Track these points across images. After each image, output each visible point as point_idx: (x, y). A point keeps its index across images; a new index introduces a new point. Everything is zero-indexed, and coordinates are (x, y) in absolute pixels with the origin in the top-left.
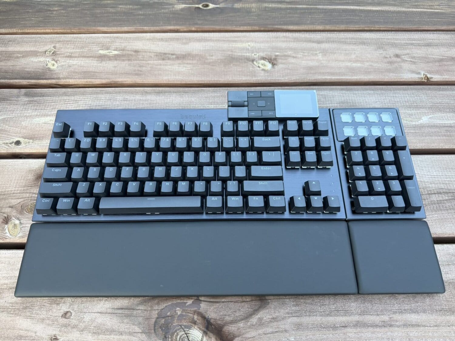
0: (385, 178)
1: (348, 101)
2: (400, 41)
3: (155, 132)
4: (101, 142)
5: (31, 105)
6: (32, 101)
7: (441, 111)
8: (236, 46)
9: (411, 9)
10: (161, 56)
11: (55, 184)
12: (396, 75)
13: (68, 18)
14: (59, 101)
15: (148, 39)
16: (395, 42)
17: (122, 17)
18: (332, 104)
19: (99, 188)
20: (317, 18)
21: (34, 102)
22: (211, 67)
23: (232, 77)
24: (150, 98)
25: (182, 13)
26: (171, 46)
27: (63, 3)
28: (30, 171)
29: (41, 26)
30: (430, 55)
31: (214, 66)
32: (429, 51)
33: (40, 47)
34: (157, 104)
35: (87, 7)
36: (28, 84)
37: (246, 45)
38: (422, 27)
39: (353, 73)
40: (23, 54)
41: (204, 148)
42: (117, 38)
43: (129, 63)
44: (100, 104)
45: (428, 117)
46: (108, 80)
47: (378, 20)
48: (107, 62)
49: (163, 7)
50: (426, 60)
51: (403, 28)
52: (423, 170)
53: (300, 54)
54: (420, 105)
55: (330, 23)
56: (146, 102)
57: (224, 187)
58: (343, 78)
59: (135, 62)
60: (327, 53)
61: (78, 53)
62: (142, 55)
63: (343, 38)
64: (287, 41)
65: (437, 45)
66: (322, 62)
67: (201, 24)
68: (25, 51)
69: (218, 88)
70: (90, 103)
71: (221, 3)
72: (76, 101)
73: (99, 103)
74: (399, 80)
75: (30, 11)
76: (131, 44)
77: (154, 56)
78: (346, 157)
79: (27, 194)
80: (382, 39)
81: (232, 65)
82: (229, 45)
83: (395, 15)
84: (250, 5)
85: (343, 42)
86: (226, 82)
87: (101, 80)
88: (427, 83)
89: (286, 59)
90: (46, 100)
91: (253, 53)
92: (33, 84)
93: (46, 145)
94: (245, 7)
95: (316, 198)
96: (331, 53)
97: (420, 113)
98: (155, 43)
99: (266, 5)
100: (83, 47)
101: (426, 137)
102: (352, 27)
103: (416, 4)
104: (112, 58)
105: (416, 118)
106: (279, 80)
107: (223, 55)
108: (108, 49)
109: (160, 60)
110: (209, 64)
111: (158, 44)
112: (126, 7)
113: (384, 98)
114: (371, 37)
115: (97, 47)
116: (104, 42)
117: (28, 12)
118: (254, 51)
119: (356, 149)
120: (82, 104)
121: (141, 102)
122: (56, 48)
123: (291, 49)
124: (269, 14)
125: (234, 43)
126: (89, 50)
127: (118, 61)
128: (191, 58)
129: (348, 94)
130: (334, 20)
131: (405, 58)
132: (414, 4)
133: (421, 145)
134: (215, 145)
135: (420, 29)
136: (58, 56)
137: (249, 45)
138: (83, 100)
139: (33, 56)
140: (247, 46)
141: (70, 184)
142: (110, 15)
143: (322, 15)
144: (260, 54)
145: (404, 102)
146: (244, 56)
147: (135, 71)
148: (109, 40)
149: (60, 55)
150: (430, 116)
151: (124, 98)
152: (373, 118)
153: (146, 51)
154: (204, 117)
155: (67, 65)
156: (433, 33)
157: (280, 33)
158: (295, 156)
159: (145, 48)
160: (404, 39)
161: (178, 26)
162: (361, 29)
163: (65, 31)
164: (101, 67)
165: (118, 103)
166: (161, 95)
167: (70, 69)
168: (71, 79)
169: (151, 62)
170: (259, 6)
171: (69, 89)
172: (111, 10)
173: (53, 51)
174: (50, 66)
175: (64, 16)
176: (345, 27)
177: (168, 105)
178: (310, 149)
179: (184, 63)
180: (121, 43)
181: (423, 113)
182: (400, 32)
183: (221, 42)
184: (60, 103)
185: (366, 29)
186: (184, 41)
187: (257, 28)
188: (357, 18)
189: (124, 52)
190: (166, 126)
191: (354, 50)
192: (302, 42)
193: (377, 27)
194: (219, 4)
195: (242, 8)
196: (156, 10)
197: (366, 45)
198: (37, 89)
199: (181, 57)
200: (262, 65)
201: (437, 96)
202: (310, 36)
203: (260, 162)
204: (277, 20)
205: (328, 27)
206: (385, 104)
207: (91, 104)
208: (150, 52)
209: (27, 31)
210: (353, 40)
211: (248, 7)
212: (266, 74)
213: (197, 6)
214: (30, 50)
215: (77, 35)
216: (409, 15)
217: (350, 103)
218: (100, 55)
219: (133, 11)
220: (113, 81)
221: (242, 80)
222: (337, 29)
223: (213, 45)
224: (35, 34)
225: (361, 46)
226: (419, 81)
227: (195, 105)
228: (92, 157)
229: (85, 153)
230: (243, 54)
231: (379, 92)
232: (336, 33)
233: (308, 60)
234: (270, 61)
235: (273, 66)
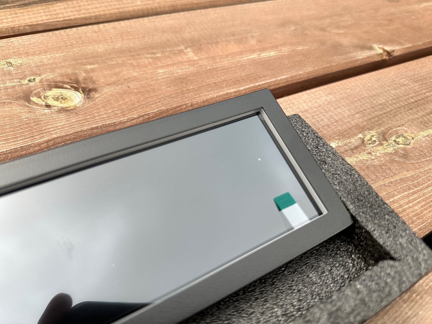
39: (273, 70)
63: (216, 18)
66: (200, 62)
74: (353, 65)
88: (389, 61)
91: (23, 78)
118: (27, 73)
123: (120, 52)
131: (332, 30)
140: (5, 66)
202: (153, 23)
226: (380, 59)
233: (168, 65)
234: (76, 85)
235: (88, 94)
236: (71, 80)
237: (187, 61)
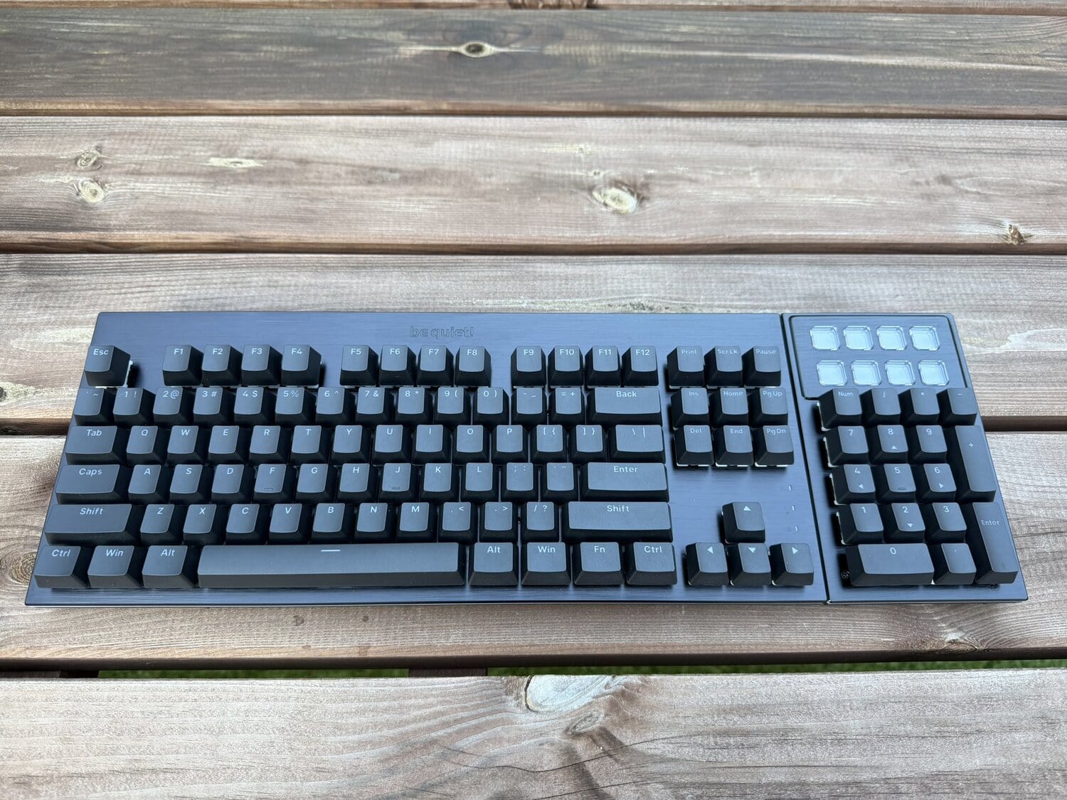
0: (924, 497)
1: (827, 292)
2: (950, 143)
3: (344, 373)
4: (207, 400)
5: (35, 296)
6: (38, 285)
7: (1055, 321)
8: (549, 150)
9: (974, 65)
10: (364, 174)
11: (86, 510)
12: (944, 228)
13: (134, 75)
14: (105, 287)
15: (331, 131)
16: (940, 144)
17: (268, 75)
18: (785, 299)
19: (198, 519)
20: (749, 82)
21: (43, 289)
22: (489, 203)
23: (539, 229)
24: (334, 281)
25: (418, 65)
26: (389, 149)
27: (124, 39)
28: (27, 468)
29: (67, 94)
30: (1022, 177)
31: (495, 201)
32: (1021, 168)
33: (62, 147)
34: (353, 297)
35: (184, 48)
36: (29, 240)
37: (573, 149)
38: (1004, 109)
39: (838, 221)
40: (21, 165)
41: (469, 415)
42: (256, 126)
43: (285, 189)
44: (208, 296)
45: (1025, 335)
46: (230, 234)
47: (895, 90)
48: (229, 188)
49: (369, 50)
50: (1014, 190)
51: (957, 111)
52: (1014, 471)
53: (708, 174)
54: (1003, 306)
55: (779, 94)
56: (325, 291)
57: (519, 519)
58: (813, 233)
59: (300, 188)
60: (773, 170)
61: (158, 164)
62: (319, 172)
63: (811, 134)
64: (674, 140)
65: (1039, 154)
66: (761, 192)
67: (465, 95)
68: (26, 158)
69: (505, 257)
70: (183, 292)
71: (514, 41)
72: (149, 286)
73: (207, 293)
74: (949, 241)
75: (42, 56)
76: (290, 142)
77: (347, 173)
78: (825, 439)
79: (15, 529)
80: (906, 136)
81: (539, 199)
82: (530, 148)
83: (937, 78)
84: (583, 48)
85: (812, 143)
86: (525, 243)
87: (212, 233)
88: (1018, 248)
89: (671, 186)
90: (72, 283)
91: (590, 169)
92: (42, 241)
93: (70, 401)
94: (573, 53)
95: (753, 550)
96: (783, 170)
97: (1003, 324)
98: (349, 140)
99: (622, 49)
100: (171, 149)
101: (1020, 386)
102: (834, 107)
103: (986, 51)
104: (241, 178)
105: (995, 338)
106: (654, 238)
107: (517, 173)
108: (231, 154)
109: (361, 184)
110: (482, 195)
111: (358, 144)
112: (280, 50)
113: (915, 285)
114: (880, 132)
115: (204, 149)
116: (223, 136)
117: (37, 60)
118: (594, 164)
119: (850, 421)
120: (163, 294)
121: (313, 291)
122: (103, 151)
123: (684, 160)
124: (631, 70)
125: (546, 145)
126: (186, 157)
127: (255, 187)
128: (440, 182)
129: (827, 276)
130: (789, 89)
131: (963, 184)
132: (981, 51)
133: (1009, 406)
134: (498, 409)
135: (996, 112)
136: (106, 171)
137: (581, 149)
138: (167, 283)
139: (45, 169)
140: (577, 152)
141: (127, 508)
142: (238, 69)
143: (760, 75)
144: (607, 171)
145: (964, 297)
146: (569, 176)
147: (298, 210)
148: (235, 132)
149: (113, 170)
150: (1029, 333)
151: (270, 281)
152: (890, 339)
153: (328, 161)
154: (468, 334)
155: (128, 195)
156: (1030, 125)
157: (657, 119)
158: (698, 439)
159: (325, 153)
160: (959, 138)
161: (407, 99)
162: (854, 111)
163: (128, 108)
164: (214, 201)
165: (253, 292)
166: (363, 272)
167: (136, 206)
168: (137, 230)
169: (339, 189)
170: (606, 51)
171: (130, 256)
172: (243, 56)
173: (95, 159)
174: (86, 195)
175: (125, 70)
176: (817, 106)
177: (378, 300)
178: (736, 420)
179: (422, 194)
180: (264, 139)
181: (1011, 324)
182: (949, 120)
183: (512, 142)
184: (109, 292)
185: (866, 110)
186: (421, 137)
187: (600, 106)
188: (844, 84)
189: (273, 164)
190: (373, 358)
191: (840, 165)
192: (711, 143)
193: (893, 107)
194: (507, 45)
195: (566, 55)
196: (352, 58)
197: (868, 151)
198: (50, 256)
199: (412, 178)
200: (614, 199)
201: (1044, 281)
202: (731, 129)
203: (610, 454)
204: (650, 87)
205: (774, 106)
206: (917, 300)
207: (185, 295)
208: (336, 164)
209: (31, 106)
210: (836, 139)
211: (578, 53)
212: (623, 224)
213: (454, 49)
214: (35, 154)
215: (156, 119)
216: (970, 79)
217: (831, 297)
218: (211, 169)
219: (297, 60)
220: (243, 237)
221: (563, 237)
222: (795, 110)
223: (493, 148)
224: (51, 115)
225: (857, 154)
226: (1000, 242)
227: (448, 299)
228: (182, 439)
229: (164, 427)
230: (567, 173)
231: (902, 270)
232: (795, 122)
233: (725, 188)
234: (632, 189)
235: (641, 202)
236: (630, 181)
237: (748, 188)
